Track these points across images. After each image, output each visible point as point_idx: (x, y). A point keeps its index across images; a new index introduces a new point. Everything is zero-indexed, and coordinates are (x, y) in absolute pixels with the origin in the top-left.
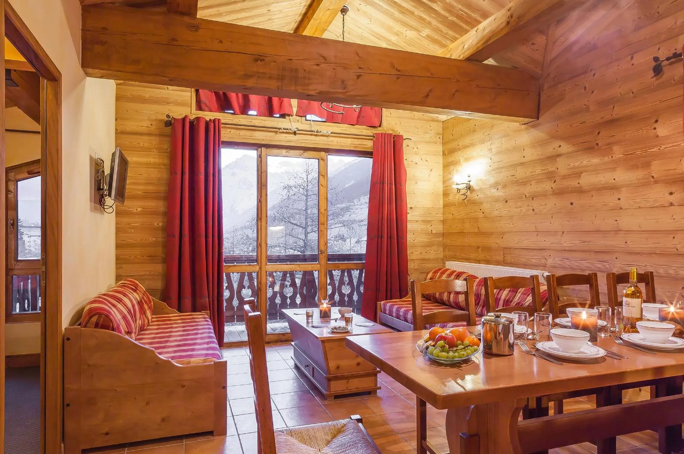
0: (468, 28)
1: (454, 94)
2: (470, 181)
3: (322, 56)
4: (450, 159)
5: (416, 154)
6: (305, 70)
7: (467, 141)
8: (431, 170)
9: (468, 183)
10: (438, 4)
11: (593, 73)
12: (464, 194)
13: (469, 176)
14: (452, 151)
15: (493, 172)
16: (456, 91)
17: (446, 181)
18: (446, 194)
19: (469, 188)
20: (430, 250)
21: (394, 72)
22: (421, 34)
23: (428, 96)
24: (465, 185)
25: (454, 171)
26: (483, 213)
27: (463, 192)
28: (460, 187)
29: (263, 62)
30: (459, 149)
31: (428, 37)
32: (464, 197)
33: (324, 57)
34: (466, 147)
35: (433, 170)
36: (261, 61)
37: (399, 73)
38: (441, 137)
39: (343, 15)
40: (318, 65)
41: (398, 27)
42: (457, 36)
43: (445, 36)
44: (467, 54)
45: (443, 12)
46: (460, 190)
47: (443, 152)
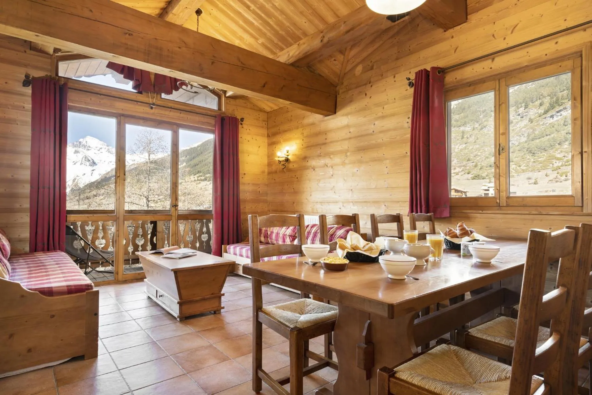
0: (292, 42)
1: (282, 88)
2: (288, 156)
3: (183, 41)
4: (274, 140)
5: (249, 134)
6: (168, 50)
7: (286, 127)
8: (259, 147)
9: (287, 157)
10: (272, 19)
11: (371, 84)
12: (283, 165)
13: (288, 152)
14: (275, 134)
15: (304, 149)
16: (284, 86)
17: (271, 155)
18: (270, 164)
19: (287, 160)
20: (258, 206)
21: (239, 64)
22: (258, 41)
23: (264, 86)
24: (284, 159)
25: (276, 148)
26: (297, 178)
27: (282, 163)
28: (281, 159)
29: (131, 37)
30: (280, 133)
31: (263, 45)
32: (283, 167)
33: (185, 43)
34: (285, 131)
35: (261, 147)
36: (129, 35)
37: (243, 66)
38: (266, 124)
39: (198, 16)
40: (179, 48)
41: (240, 32)
42: (284, 47)
43: (276, 45)
44: (291, 61)
45: (275, 26)
46: (280, 161)
47: (268, 134)
